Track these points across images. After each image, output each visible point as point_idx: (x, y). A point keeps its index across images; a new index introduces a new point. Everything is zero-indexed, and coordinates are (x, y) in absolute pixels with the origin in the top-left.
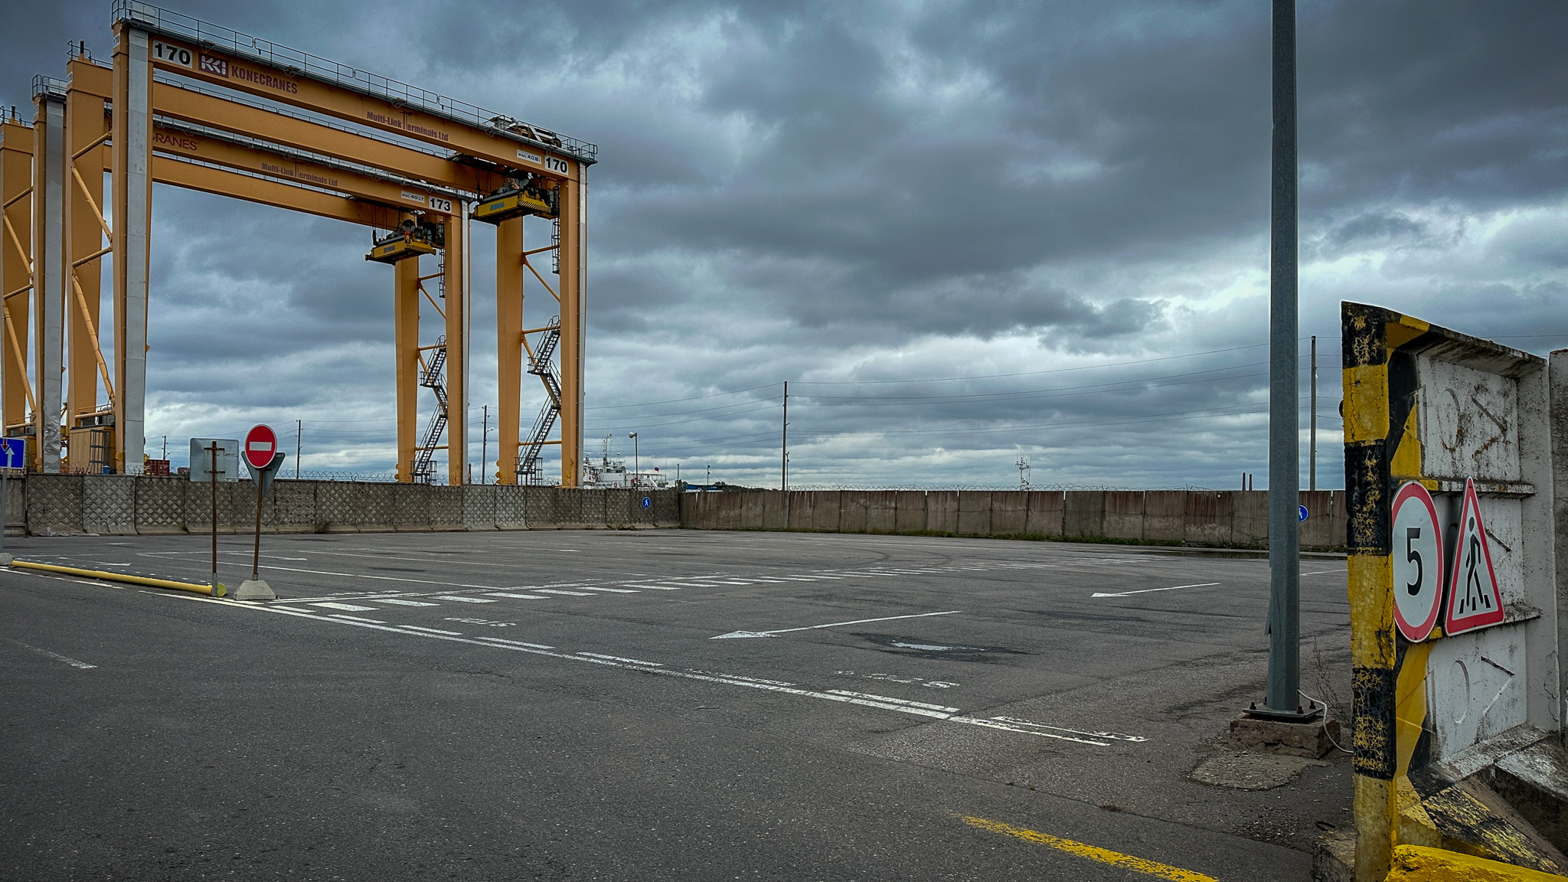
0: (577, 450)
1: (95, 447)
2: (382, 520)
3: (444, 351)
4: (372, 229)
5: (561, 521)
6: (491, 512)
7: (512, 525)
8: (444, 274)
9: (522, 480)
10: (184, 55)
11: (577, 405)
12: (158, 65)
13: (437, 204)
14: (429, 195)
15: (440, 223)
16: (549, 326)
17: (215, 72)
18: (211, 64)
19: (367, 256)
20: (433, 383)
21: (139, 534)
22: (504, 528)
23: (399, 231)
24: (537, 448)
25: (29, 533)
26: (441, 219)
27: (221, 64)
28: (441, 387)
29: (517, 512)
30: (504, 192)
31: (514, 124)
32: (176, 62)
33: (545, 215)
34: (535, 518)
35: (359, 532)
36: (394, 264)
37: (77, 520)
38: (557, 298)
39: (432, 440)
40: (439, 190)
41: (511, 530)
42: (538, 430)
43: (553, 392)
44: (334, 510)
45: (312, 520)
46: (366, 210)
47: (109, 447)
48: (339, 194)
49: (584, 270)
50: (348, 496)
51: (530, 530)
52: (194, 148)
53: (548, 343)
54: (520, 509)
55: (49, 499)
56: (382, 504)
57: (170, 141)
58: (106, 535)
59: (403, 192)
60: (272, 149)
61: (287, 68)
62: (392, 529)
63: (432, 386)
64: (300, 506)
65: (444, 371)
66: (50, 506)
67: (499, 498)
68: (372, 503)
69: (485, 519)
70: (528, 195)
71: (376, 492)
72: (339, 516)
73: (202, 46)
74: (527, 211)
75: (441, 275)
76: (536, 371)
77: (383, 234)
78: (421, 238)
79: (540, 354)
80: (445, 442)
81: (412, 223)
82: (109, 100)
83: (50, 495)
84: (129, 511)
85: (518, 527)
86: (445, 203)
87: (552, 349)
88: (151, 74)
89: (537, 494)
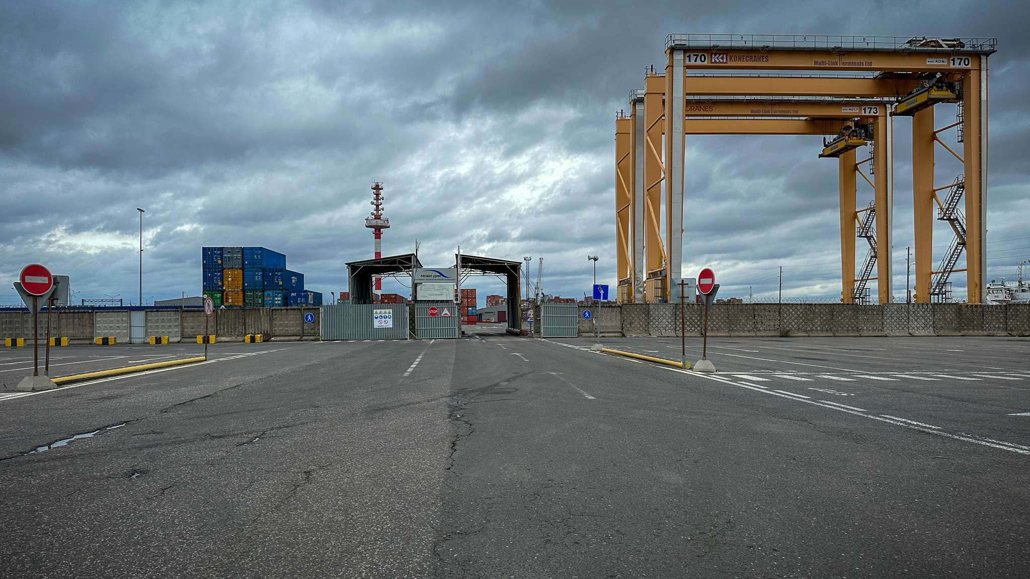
0: (981, 275)
1: (657, 288)
2: (824, 329)
3: (874, 211)
4: (823, 136)
5: (965, 329)
6: (905, 323)
7: (922, 333)
8: (873, 158)
9: (934, 299)
10: (703, 57)
11: (980, 240)
12: (688, 67)
13: (868, 111)
14: (862, 105)
15: (870, 124)
16: (955, 183)
17: (720, 62)
18: (718, 58)
19: (820, 155)
20: (866, 234)
21: (677, 336)
22: (915, 335)
23: (841, 134)
24: (947, 275)
25: (624, 336)
26: (871, 120)
27: (723, 56)
28: (872, 237)
29: (926, 323)
30: (917, 92)
31: (924, 41)
32: (699, 63)
33: (952, 100)
34: (942, 327)
35: (809, 336)
36: (838, 157)
37: (646, 328)
38: (962, 161)
39: (866, 274)
40: (869, 101)
41: (922, 336)
42: (947, 262)
43: (959, 232)
44: (792, 322)
45: (778, 329)
46: (818, 125)
47: (664, 288)
48: (801, 118)
49: (986, 136)
50: (801, 313)
51: (938, 336)
52: (711, 110)
53: (954, 196)
54: (929, 320)
55: (633, 317)
56: (825, 318)
57: (698, 109)
58: (660, 337)
59: (843, 108)
60: (757, 99)
61: (762, 47)
62: (831, 335)
63: (866, 236)
64: (770, 320)
65: (874, 225)
66: (633, 321)
67: (911, 313)
68: (817, 317)
69: (900, 328)
70: (936, 89)
71: (820, 310)
72: (796, 326)
73: (712, 48)
74: (937, 100)
75: (871, 159)
76: (945, 218)
77: (830, 138)
78: (857, 136)
79: (947, 205)
80: (876, 276)
81: (850, 127)
82: (664, 94)
83: (633, 315)
84: (672, 323)
85: (926, 334)
86: (874, 109)
87: (958, 200)
88: (685, 73)
89: (944, 310)
